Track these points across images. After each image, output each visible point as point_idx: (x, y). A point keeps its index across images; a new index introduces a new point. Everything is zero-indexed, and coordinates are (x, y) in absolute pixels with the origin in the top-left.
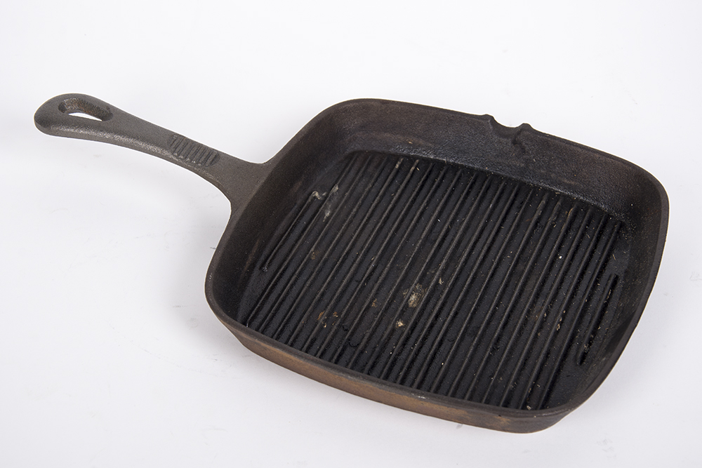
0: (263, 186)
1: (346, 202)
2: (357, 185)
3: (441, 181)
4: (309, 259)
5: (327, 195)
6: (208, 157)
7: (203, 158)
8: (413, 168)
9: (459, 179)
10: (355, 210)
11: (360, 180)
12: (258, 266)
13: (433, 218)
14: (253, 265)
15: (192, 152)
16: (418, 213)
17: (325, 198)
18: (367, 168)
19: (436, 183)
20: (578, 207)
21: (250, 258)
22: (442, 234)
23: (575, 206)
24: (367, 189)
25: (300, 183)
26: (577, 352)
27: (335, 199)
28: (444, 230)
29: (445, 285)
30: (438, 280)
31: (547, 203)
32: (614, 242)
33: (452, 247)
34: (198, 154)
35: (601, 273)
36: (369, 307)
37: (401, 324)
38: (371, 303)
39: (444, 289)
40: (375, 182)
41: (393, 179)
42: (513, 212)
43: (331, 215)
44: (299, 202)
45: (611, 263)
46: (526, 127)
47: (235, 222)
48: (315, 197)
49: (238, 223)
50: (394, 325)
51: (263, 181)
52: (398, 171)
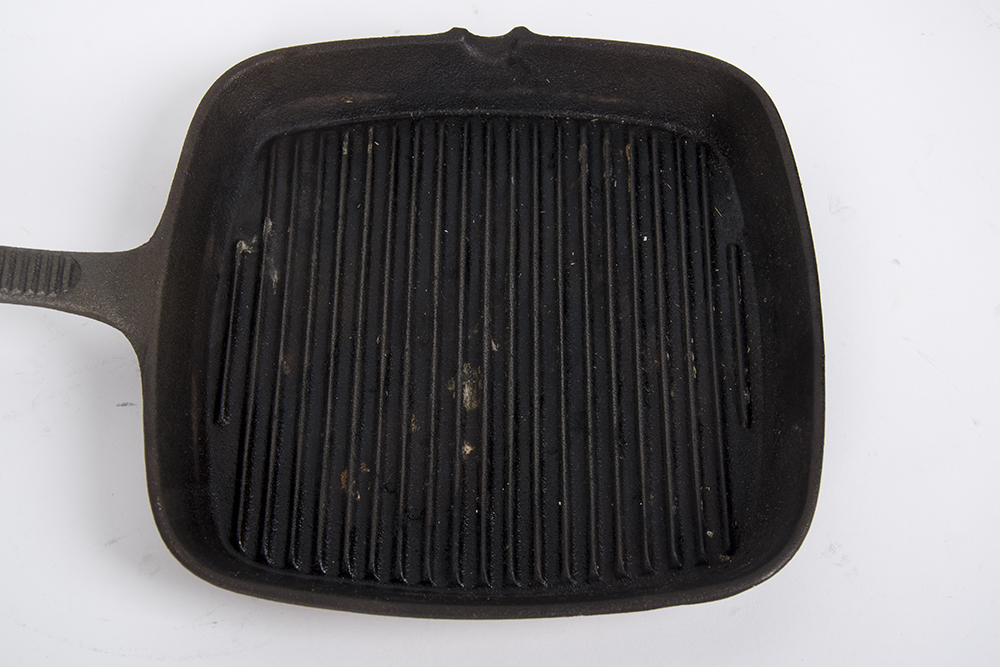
0: (168, 279)
1: (294, 246)
2: (298, 206)
3: (420, 156)
4: (283, 376)
5: (261, 240)
6: (60, 273)
7: (54, 279)
8: (370, 147)
9: (445, 142)
10: (314, 257)
11: (299, 195)
12: (209, 420)
13: (437, 233)
14: (202, 422)
15: (31, 275)
16: (412, 230)
17: (260, 245)
18: (300, 169)
19: (416, 163)
20: (635, 138)
21: (195, 417)
22: (462, 258)
23: (631, 139)
24: (317, 210)
25: (212, 239)
26: (738, 408)
27: (276, 245)
28: (463, 250)
29: (504, 349)
30: (490, 348)
31: (589, 145)
32: (709, 185)
33: (487, 278)
34: (42, 275)
35: (713, 248)
36: (409, 435)
37: (468, 449)
38: (409, 427)
39: (506, 358)
40: (323, 191)
41: (349, 176)
42: (548, 178)
43: (282, 276)
44: (222, 269)
45: (719, 224)
46: (520, 33)
48: (244, 253)
50: (461, 456)
51: (162, 278)
52: (349, 159)
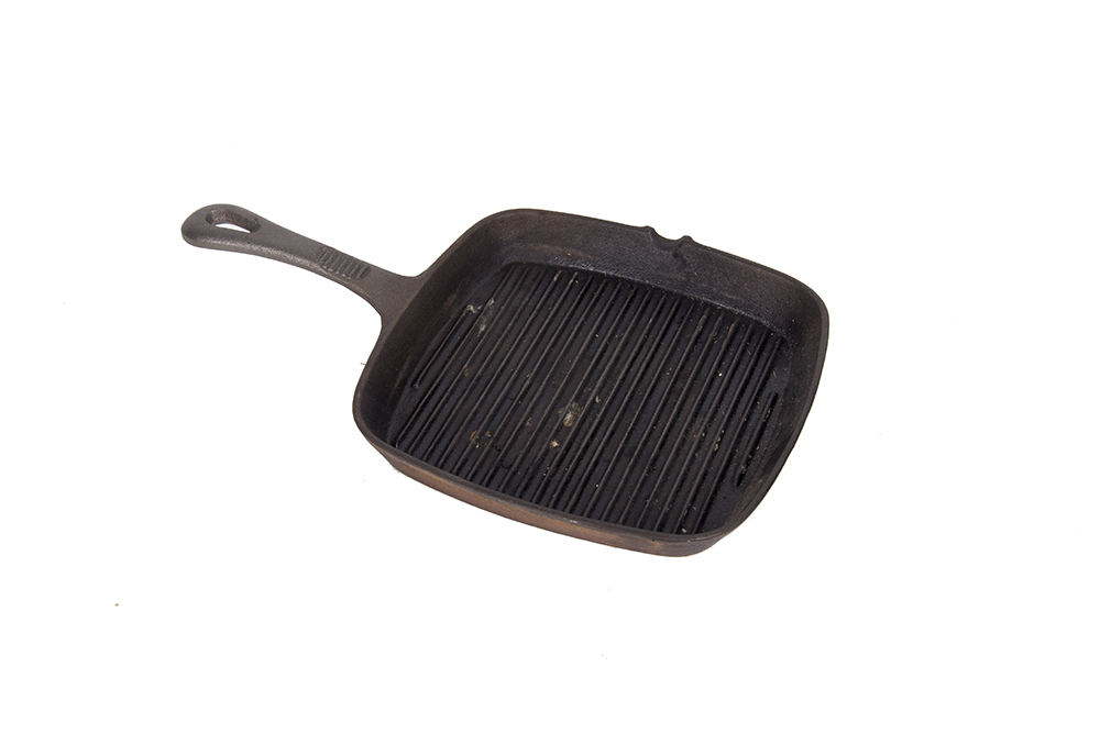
0: (414, 300)
1: (501, 316)
2: (513, 298)
3: (600, 294)
4: (463, 375)
5: (482, 309)
6: (358, 270)
7: (353, 271)
8: (571, 281)
9: (618, 292)
10: (510, 324)
11: (516, 293)
12: (409, 382)
13: (591, 333)
14: (404, 382)
15: (342, 265)
16: (576, 328)
17: (481, 311)
18: (524, 280)
19: (595, 297)
20: (739, 323)
21: (401, 376)
22: (600, 350)
23: (736, 321)
24: (523, 303)
25: (454, 296)
26: (735, 473)
27: (491, 313)
28: (602, 346)
29: (602, 403)
30: (594, 398)
31: (708, 318)
32: (775, 359)
33: (610, 364)
34: (348, 267)
35: (761, 391)
36: (522, 426)
37: (555, 444)
38: (525, 422)
39: (601, 407)
40: (532, 295)
41: (551, 292)
42: (674, 327)
43: (486, 329)
44: (453, 316)
45: (771, 381)
46: (687, 240)
47: (385, 338)
48: (470, 311)
49: (388, 339)
50: (548, 445)
51: (415, 295)
52: (556, 285)
